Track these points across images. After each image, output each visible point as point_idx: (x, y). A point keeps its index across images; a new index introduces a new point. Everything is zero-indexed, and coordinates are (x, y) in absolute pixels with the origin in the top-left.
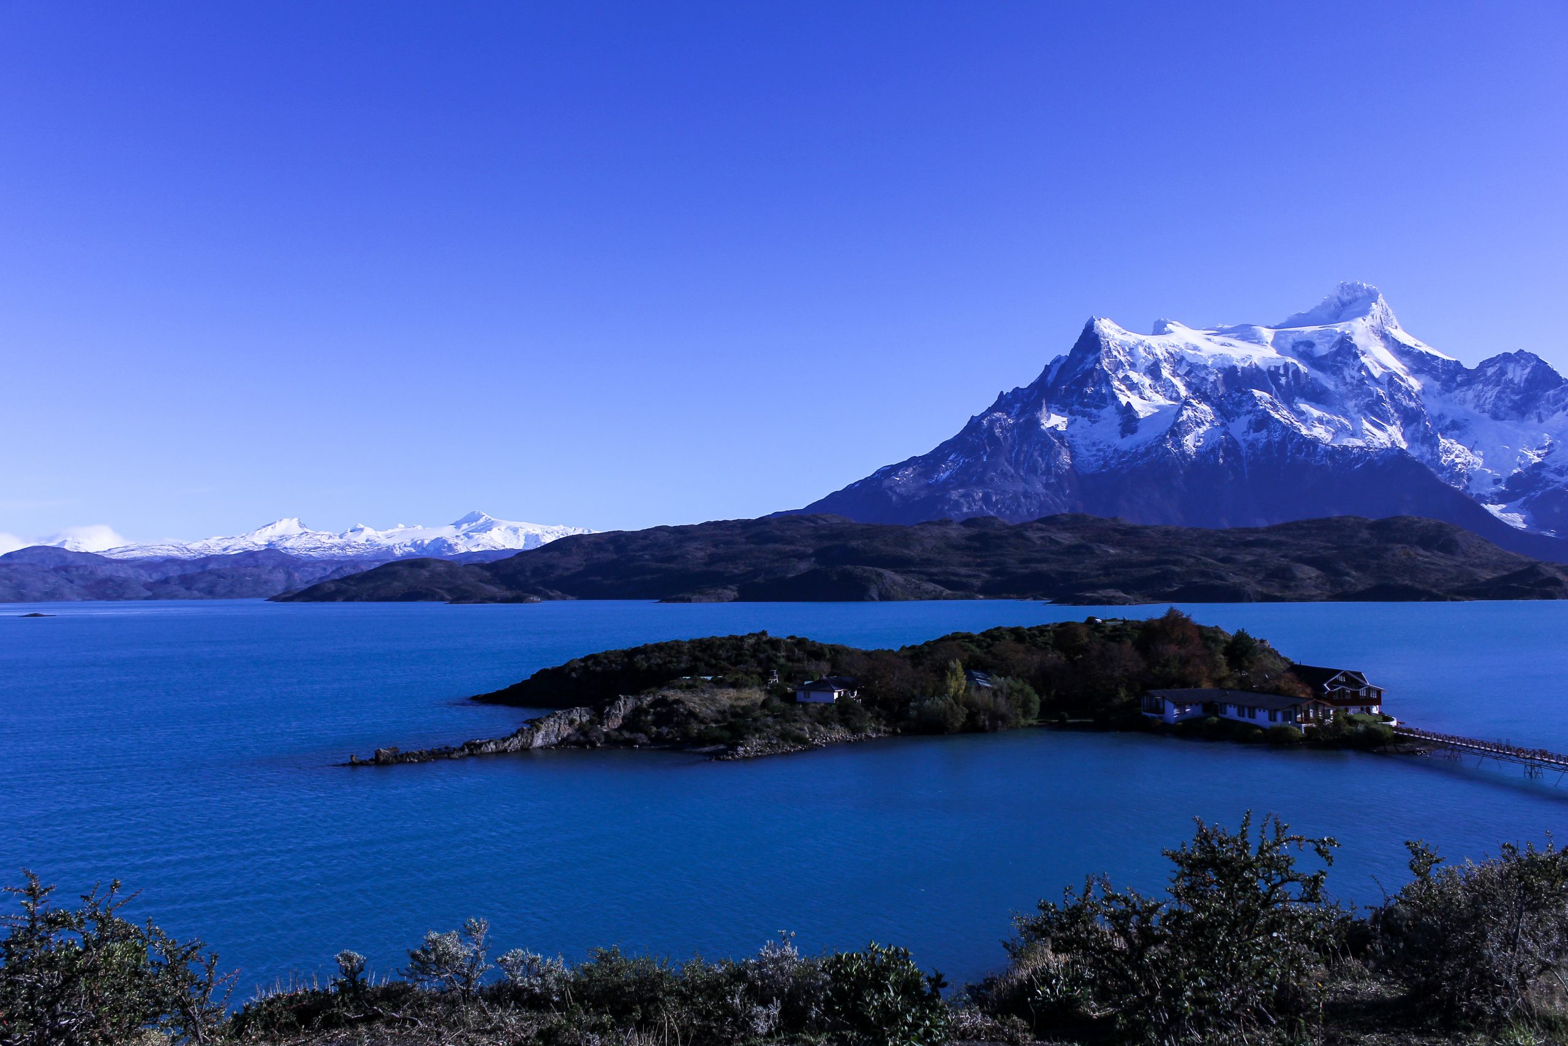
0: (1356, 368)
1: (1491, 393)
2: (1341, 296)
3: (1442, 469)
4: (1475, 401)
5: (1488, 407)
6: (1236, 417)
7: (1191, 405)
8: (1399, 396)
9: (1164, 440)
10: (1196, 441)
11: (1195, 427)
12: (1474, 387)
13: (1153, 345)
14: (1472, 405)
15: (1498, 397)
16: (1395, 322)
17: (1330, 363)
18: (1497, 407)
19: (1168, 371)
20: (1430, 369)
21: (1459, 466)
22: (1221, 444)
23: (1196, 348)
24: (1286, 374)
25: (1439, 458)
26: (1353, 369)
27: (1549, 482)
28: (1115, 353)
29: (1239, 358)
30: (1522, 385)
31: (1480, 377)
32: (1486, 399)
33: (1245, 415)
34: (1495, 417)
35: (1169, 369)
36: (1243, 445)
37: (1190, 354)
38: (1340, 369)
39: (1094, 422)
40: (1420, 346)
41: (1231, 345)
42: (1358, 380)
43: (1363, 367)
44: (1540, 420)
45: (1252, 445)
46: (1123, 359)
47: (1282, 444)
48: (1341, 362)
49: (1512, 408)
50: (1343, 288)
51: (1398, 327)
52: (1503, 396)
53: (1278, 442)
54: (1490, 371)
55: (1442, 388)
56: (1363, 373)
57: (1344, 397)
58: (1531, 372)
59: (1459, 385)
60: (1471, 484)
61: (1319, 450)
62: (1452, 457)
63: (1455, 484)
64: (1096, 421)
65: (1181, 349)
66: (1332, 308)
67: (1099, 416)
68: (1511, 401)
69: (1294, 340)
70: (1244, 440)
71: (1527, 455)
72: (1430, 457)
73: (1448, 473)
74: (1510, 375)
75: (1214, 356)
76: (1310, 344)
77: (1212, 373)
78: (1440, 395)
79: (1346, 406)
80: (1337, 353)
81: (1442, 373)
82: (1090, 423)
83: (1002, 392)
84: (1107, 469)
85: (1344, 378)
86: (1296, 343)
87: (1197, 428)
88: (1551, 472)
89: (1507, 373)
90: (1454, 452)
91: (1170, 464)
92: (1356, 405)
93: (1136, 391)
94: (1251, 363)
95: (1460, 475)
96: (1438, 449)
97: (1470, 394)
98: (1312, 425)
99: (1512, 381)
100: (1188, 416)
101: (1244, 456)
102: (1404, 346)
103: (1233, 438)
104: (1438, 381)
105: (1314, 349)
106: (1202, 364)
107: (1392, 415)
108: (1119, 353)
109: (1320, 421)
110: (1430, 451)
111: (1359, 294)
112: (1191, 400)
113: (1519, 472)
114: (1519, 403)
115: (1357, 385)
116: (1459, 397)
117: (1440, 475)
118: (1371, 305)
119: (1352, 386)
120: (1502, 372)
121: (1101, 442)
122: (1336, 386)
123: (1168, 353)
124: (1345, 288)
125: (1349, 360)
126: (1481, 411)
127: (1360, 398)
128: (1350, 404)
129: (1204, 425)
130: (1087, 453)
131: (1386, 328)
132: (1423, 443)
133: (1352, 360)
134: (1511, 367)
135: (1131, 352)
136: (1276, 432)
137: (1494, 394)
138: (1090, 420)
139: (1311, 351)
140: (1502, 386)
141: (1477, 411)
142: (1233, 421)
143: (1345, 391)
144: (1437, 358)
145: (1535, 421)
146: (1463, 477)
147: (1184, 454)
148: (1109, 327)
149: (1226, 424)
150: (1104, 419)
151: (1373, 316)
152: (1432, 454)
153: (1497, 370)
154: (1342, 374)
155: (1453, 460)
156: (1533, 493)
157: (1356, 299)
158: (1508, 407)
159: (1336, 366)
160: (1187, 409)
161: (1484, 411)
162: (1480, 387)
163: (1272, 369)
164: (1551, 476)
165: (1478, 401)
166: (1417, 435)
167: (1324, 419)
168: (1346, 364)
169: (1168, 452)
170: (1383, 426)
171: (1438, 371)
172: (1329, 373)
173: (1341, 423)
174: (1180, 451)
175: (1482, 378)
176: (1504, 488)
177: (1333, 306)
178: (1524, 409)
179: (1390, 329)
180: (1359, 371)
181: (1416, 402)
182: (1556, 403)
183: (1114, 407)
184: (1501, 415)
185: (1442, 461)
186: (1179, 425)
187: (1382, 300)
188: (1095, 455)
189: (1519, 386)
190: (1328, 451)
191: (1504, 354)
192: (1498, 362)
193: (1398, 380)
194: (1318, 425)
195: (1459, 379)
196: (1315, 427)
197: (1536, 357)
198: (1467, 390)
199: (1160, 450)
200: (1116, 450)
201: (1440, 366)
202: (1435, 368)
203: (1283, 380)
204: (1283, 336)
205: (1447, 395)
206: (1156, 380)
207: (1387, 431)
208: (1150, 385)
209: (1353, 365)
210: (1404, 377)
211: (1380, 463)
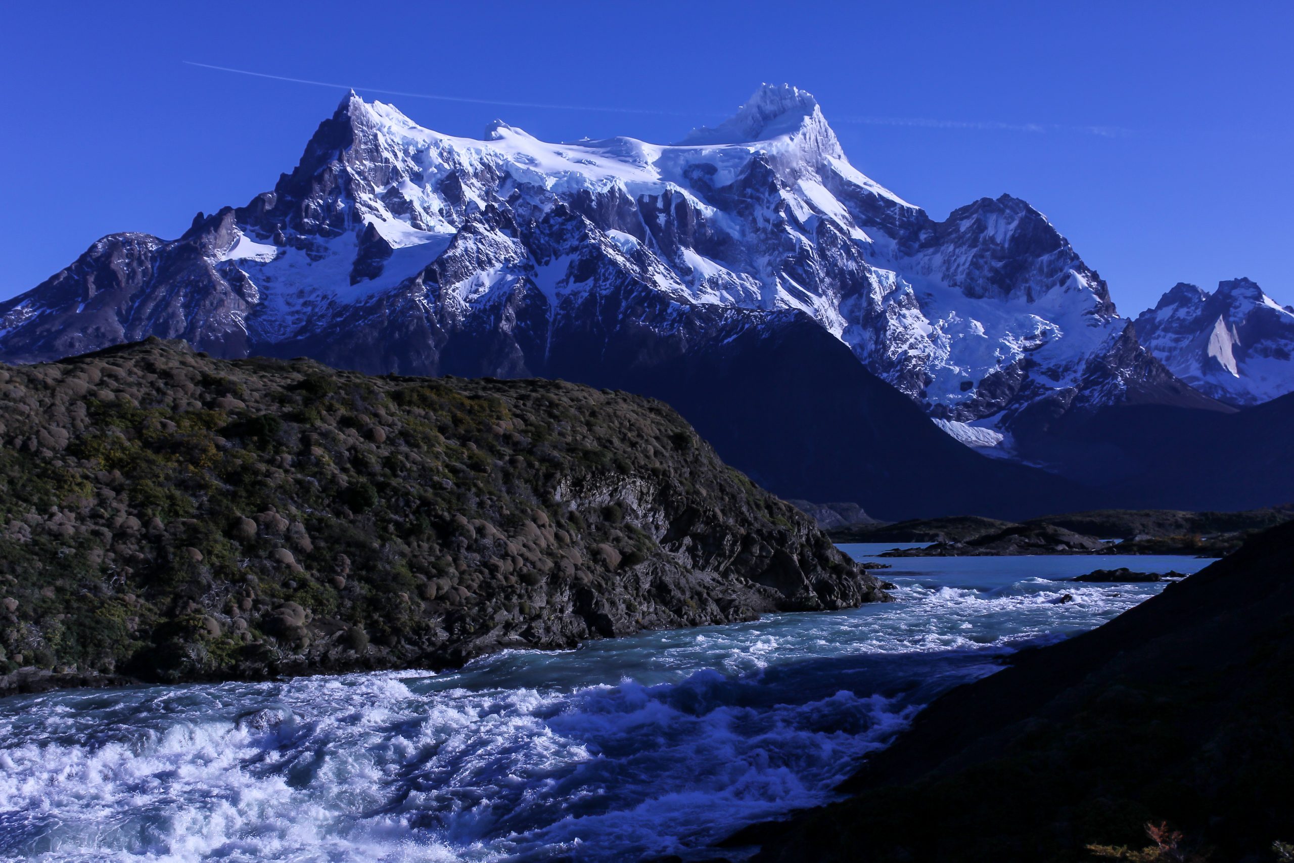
0: (773, 207)
1: (965, 257)
2: (762, 104)
3: (890, 364)
4: (944, 268)
5: (960, 277)
6: (553, 257)
7: (475, 232)
8: (833, 252)
9: (410, 284)
10: (470, 292)
11: (474, 269)
12: (943, 248)
13: (456, 149)
14: (940, 275)
15: (975, 264)
16: (838, 149)
17: (736, 198)
18: (972, 279)
19: (478, 192)
20: (884, 220)
21: (914, 362)
22: (510, 297)
23: (532, 161)
24: (666, 209)
25: (886, 348)
26: (768, 208)
27: (1039, 388)
28: (386, 154)
29: (594, 179)
30: (1006, 246)
31: (951, 233)
32: (958, 266)
33: (568, 254)
34: (970, 293)
35: (480, 189)
36: (554, 302)
37: (518, 169)
38: (749, 208)
39: (316, 259)
40: (870, 186)
41: (590, 163)
42: (774, 225)
43: (782, 204)
44: (1030, 299)
45: (566, 303)
46: (400, 165)
47: (613, 300)
48: (751, 197)
49: (993, 281)
50: (765, 92)
51: (843, 156)
52: (981, 261)
53: (606, 296)
54: (965, 225)
55: (899, 249)
56: (782, 214)
57: (752, 250)
58: (1019, 226)
59: (924, 246)
60: (929, 390)
61: (669, 311)
62: (905, 347)
63: (906, 389)
64: (321, 257)
65: (507, 162)
66: (750, 122)
67: (326, 249)
68: (992, 269)
69: (687, 161)
70: (558, 295)
71: (1009, 348)
72: (873, 347)
73: (897, 371)
74: (990, 232)
75: (555, 174)
76: (709, 169)
77: (549, 199)
78: (896, 259)
79: (755, 264)
80: (746, 183)
81: (901, 226)
82: (308, 260)
83: (200, 215)
84: (308, 334)
85: (754, 221)
86: (690, 167)
87: (479, 271)
88: (1043, 373)
89: (985, 228)
90: (907, 340)
91: (412, 328)
92: (769, 264)
93: (408, 215)
94: (612, 188)
95: (914, 375)
96: (885, 335)
97: (938, 259)
98: (701, 290)
99: (992, 239)
100: (466, 250)
101: (551, 320)
102: (849, 183)
103: (537, 289)
104: (894, 238)
105: (715, 177)
106: (536, 185)
107: (822, 281)
108: (395, 155)
109: (714, 283)
110: (874, 338)
111: (788, 103)
112: (477, 225)
113: (997, 372)
114: (1003, 272)
115: (772, 232)
116: (922, 263)
117: (885, 375)
118: (803, 120)
119: (766, 234)
120: (980, 227)
121: (314, 290)
122: (743, 233)
123: (483, 164)
124: (769, 93)
125: (764, 194)
126: (952, 282)
127: (776, 252)
128: (762, 261)
129: (492, 265)
130: (285, 309)
131: (823, 155)
132: (865, 327)
133: (767, 194)
134: (992, 219)
135: (420, 157)
136: (606, 279)
137: (970, 259)
138: (308, 255)
139: (711, 180)
140: (980, 246)
141: (945, 284)
142: (547, 263)
143: (755, 242)
144: (893, 204)
145: (1023, 299)
146: (918, 378)
147: (441, 312)
148: (388, 115)
149: (532, 267)
150: (335, 253)
151: (804, 135)
152: (876, 343)
153: (974, 224)
154: (752, 214)
155: (905, 352)
156: (1017, 406)
157: (783, 111)
158: (988, 279)
159: (744, 202)
160: (465, 238)
161: (955, 285)
162: (951, 248)
163: (646, 200)
164: (1042, 380)
165: (948, 269)
166: (858, 314)
167: (720, 282)
168: (758, 199)
169: (413, 305)
170: (808, 296)
171: (893, 224)
172: (734, 213)
173: (745, 289)
174: (436, 306)
175: (953, 236)
176: (975, 397)
177: (750, 118)
178: (1008, 281)
179: (829, 158)
180: (776, 211)
181: (857, 262)
182: (1051, 273)
183: (354, 234)
184: (978, 290)
185: (890, 353)
186: (442, 263)
187: (820, 114)
188: (297, 312)
189: (1003, 247)
190: (684, 313)
191: (984, 200)
192: (976, 212)
193: (832, 228)
194: (709, 290)
195: (923, 236)
196: (705, 293)
197: (1026, 206)
198: (934, 253)
199: (400, 303)
200: (332, 304)
201: (897, 217)
202: (890, 219)
203: (662, 219)
204: (672, 155)
205: (906, 260)
206: (453, 204)
207: (812, 304)
208: (441, 211)
209: (768, 202)
210: (845, 227)
211: (765, 335)
